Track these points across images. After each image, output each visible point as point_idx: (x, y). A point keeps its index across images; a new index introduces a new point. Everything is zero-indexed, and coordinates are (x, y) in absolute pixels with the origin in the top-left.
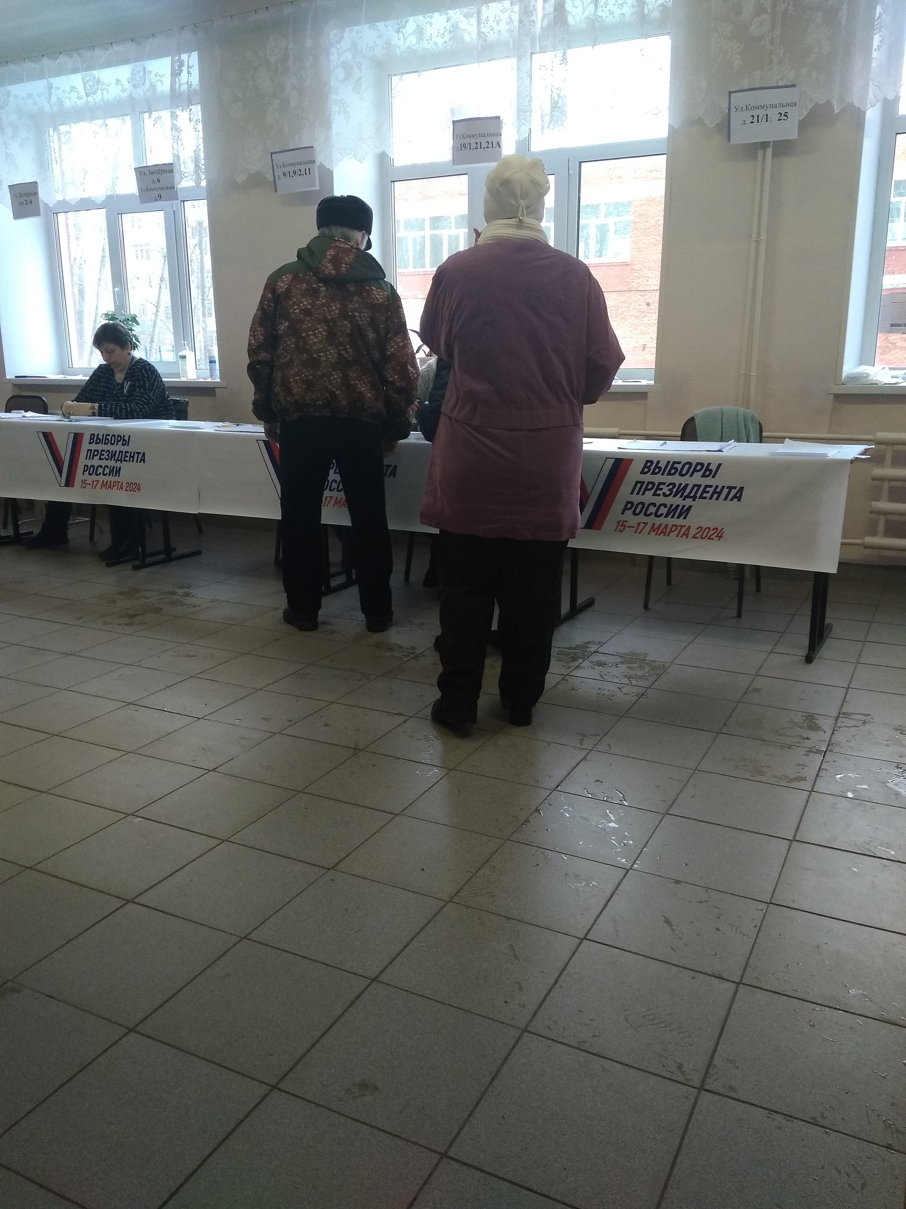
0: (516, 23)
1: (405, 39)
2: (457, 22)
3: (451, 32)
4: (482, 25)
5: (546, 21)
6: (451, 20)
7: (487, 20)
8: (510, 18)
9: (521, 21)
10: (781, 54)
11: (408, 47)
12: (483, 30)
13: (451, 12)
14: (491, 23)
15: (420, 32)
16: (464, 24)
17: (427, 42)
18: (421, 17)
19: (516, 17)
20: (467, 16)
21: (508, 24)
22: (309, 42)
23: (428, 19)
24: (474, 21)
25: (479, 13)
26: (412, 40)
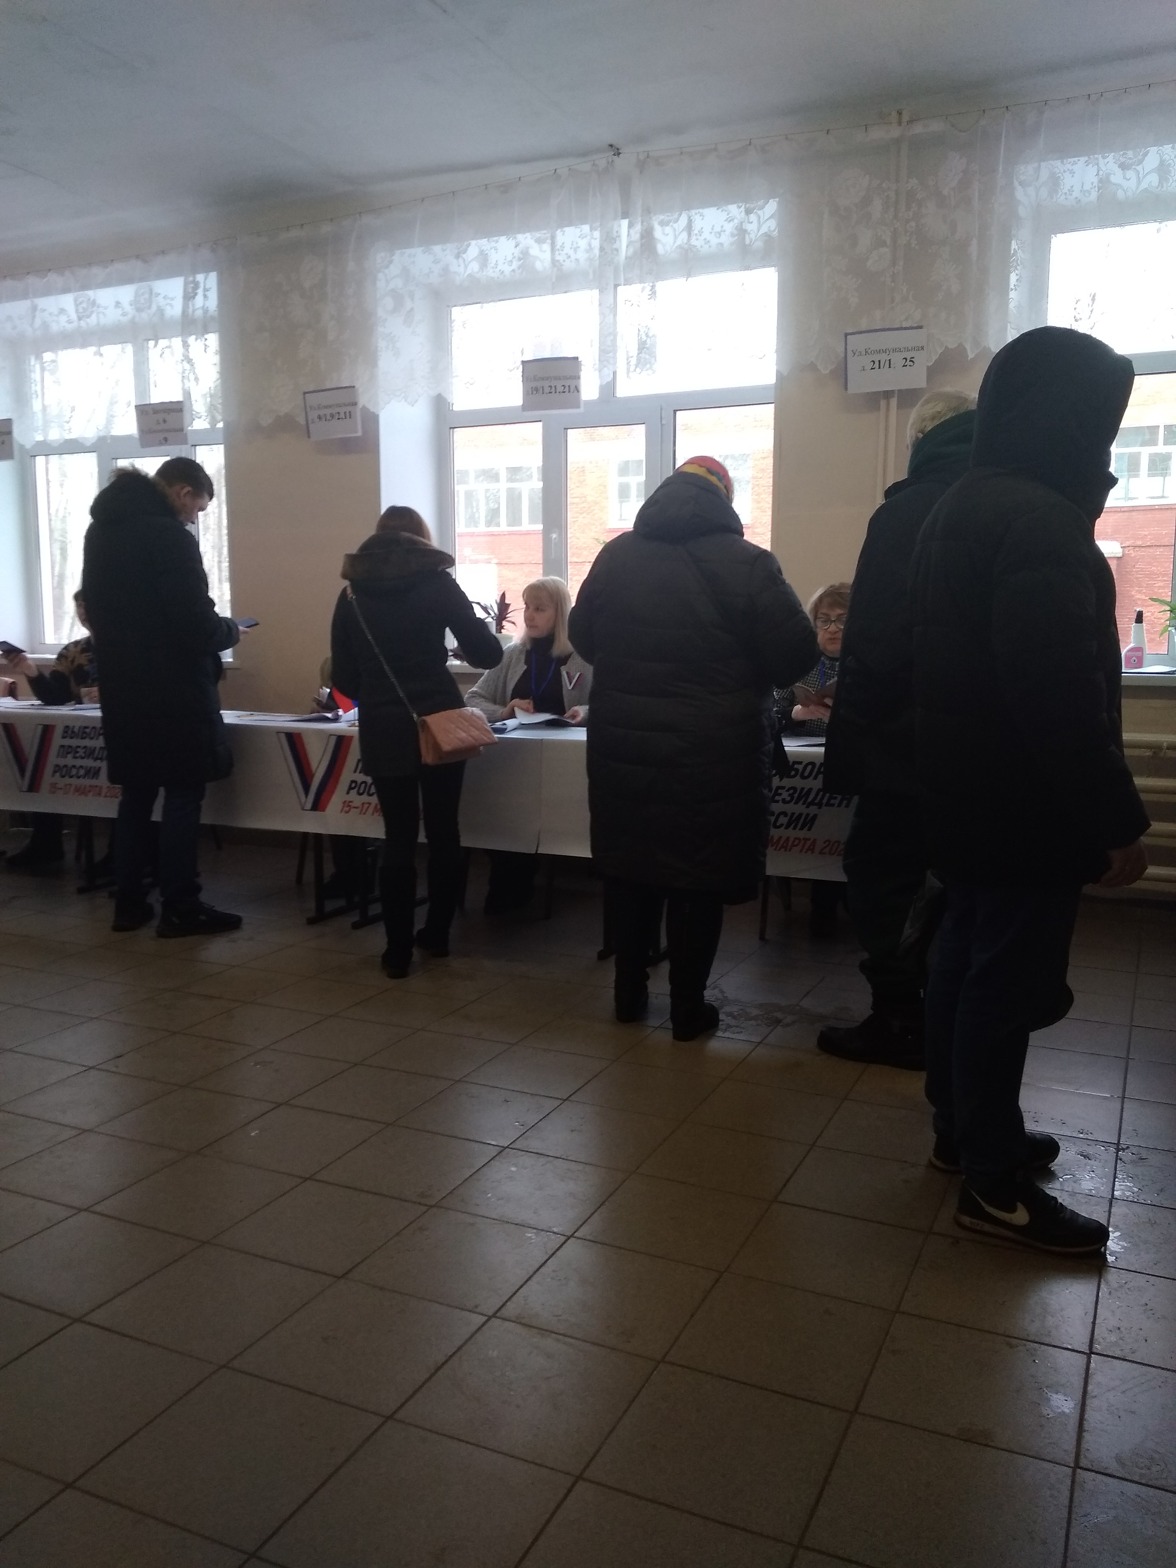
0: (597, 252)
1: (466, 267)
2: (528, 248)
3: (520, 259)
4: (557, 253)
5: (631, 251)
6: (521, 246)
7: (563, 247)
8: (590, 245)
9: (602, 249)
10: (905, 290)
11: (470, 275)
12: (558, 258)
13: (520, 237)
14: (567, 250)
15: (483, 258)
16: (535, 250)
17: (491, 271)
18: (484, 241)
19: (596, 244)
20: (539, 241)
21: (587, 251)
22: (351, 266)
23: (493, 244)
24: (546, 247)
25: (553, 238)
26: (474, 267)
